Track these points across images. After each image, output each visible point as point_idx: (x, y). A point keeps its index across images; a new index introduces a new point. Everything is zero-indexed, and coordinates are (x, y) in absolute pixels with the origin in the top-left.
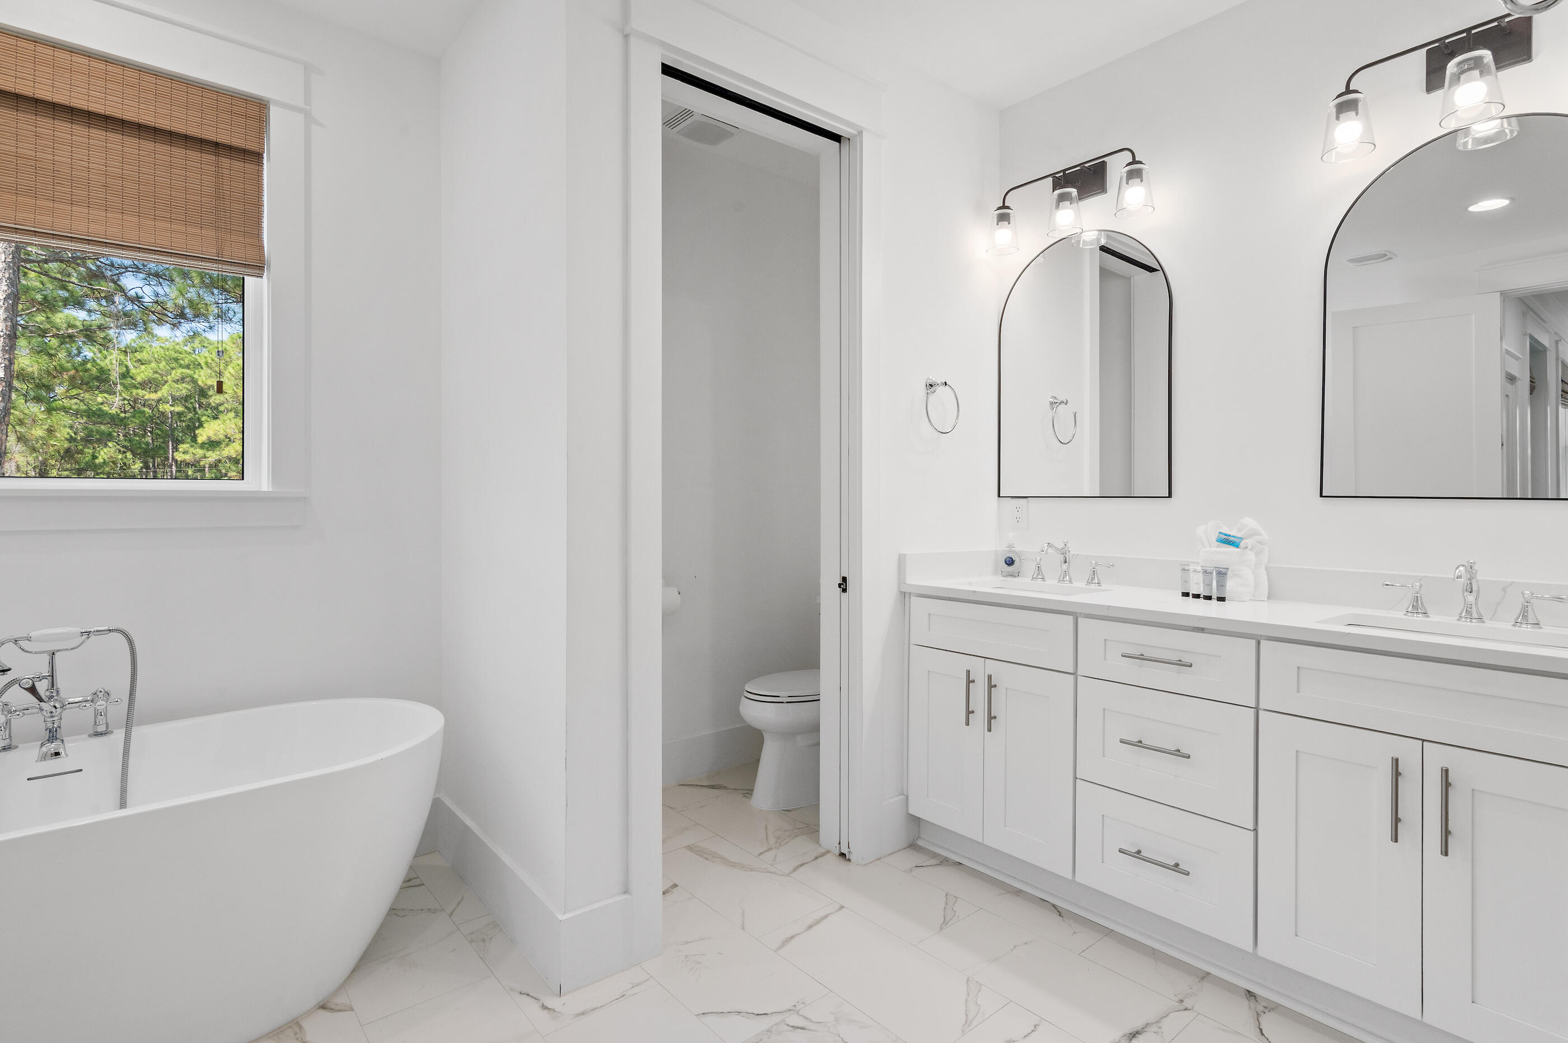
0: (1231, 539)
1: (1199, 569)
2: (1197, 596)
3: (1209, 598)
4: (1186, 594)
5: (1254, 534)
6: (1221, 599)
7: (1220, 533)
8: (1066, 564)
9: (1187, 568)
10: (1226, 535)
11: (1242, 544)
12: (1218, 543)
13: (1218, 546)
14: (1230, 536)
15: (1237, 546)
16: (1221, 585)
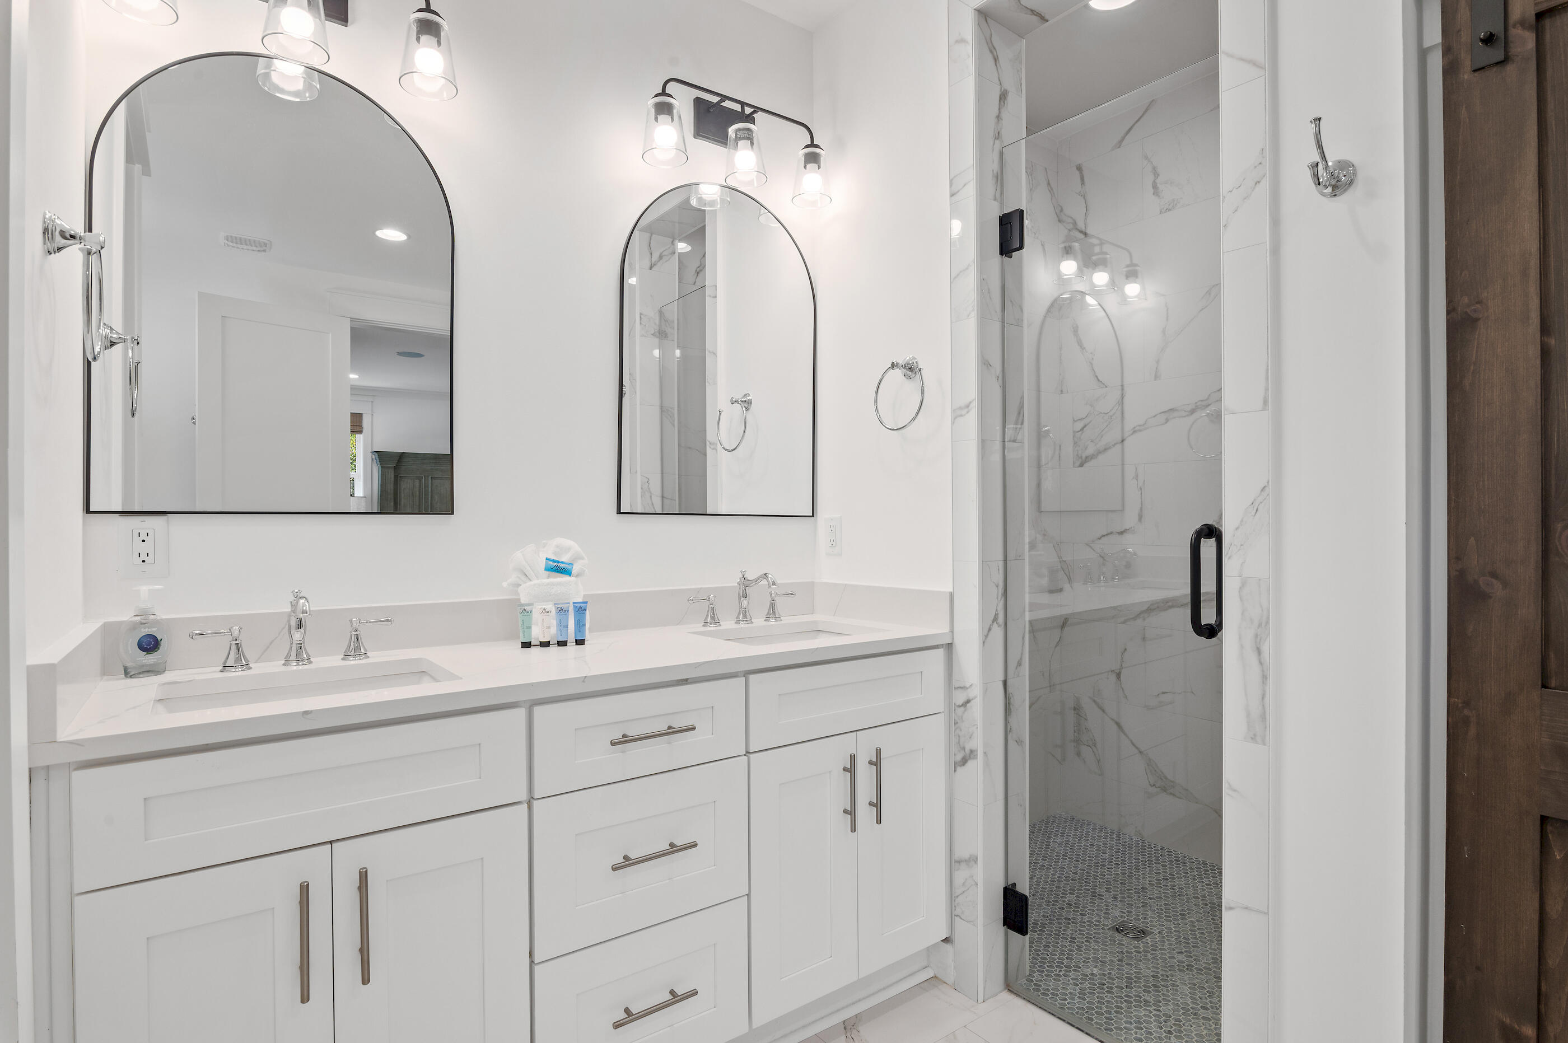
0: (562, 565)
1: (550, 607)
2: (545, 644)
3: (562, 644)
4: (526, 645)
5: (577, 558)
6: (580, 642)
7: (547, 559)
8: (302, 630)
9: (528, 608)
10: (554, 561)
11: (575, 570)
12: (548, 572)
13: (549, 577)
14: (558, 562)
15: (570, 575)
16: (580, 625)
